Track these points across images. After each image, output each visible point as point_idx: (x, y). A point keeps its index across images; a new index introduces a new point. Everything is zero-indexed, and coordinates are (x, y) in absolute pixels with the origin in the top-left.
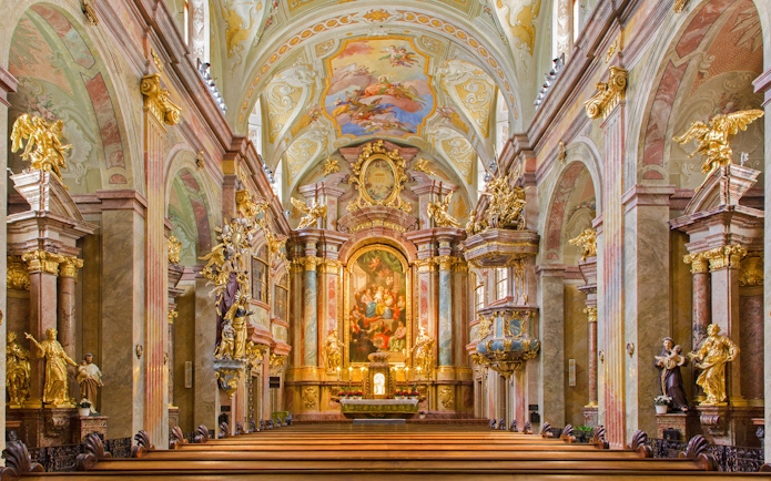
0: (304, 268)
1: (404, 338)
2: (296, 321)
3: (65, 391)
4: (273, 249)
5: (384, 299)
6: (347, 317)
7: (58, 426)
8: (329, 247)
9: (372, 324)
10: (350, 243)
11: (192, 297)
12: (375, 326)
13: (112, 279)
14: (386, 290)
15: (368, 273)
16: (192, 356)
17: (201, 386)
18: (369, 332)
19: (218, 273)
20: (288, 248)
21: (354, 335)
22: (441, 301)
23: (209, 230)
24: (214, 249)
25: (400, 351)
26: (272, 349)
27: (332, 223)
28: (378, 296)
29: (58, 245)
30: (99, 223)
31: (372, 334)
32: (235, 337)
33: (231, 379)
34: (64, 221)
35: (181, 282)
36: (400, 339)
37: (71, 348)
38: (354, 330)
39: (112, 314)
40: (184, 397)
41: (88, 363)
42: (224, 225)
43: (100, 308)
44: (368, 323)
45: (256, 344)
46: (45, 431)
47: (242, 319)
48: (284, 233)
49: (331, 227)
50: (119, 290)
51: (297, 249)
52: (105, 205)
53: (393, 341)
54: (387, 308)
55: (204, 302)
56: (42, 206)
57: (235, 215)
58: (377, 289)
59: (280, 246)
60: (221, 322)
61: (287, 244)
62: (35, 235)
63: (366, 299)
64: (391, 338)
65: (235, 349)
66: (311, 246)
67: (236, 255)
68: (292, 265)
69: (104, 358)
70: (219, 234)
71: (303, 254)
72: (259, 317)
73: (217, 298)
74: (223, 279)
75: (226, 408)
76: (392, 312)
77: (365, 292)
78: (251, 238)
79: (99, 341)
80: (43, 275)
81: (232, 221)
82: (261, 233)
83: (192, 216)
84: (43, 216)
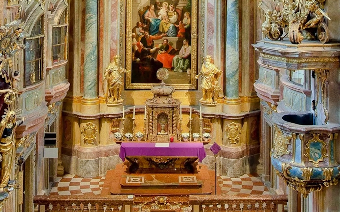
1: (189, 57)
2: (76, 46)
5: (169, 16)
6: (130, 34)
9: (155, 42)
12: (158, 44)
14: (171, 6)
18: (152, 50)
21: (137, 54)
22: (229, 28)
25: (184, 71)
28: (162, 12)
31: (155, 54)
36: (184, 59)
38: (136, 48)
44: (152, 41)
53: (178, 60)
54: (171, 25)
58: (161, 5)
63: (150, 16)
64: (175, 57)
76: (177, 29)
77: (148, 8)
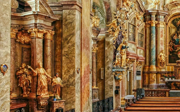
0: (150, 25)
3: (46, 90)
4: (138, 18)
6: (168, 45)
7: (43, 105)
8: (161, 17)
9: (177, 48)
10: (169, 15)
11: (104, 41)
12: (179, 48)
13: (66, 39)
15: (176, 27)
16: (104, 66)
17: (107, 78)
18: (176, 51)
19: (114, 31)
20: (144, 17)
21: (170, 52)
23: (111, 13)
24: (113, 21)
26: (137, 59)
27: (162, 7)
29: (43, 26)
30: (62, 15)
32: (121, 58)
33: (119, 75)
34: (45, 15)
35: (99, 35)
37: (49, 70)
38: (170, 50)
39: (67, 54)
40: (101, 82)
41: (57, 77)
42: (117, 11)
43: (61, 52)
44: (176, 47)
45: (130, 59)
46: (37, 108)
47: (124, 50)
48: (142, 11)
49: (161, 9)
50: (70, 44)
51: (148, 17)
52: (64, 7)
55: (108, 43)
56: (36, 9)
57: (121, 6)
59: (141, 17)
60: (115, 52)
61: (144, 16)
62: (33, 21)
65: (121, 63)
66: (154, 16)
67: (122, 23)
68: (146, 24)
69: (63, 74)
70: (115, 15)
71: (150, 19)
72: (131, 48)
73: (114, 42)
74: (116, 34)
75: (118, 87)
77: (175, 35)
78: (128, 15)
79: (62, 66)
80: (37, 39)
81: (120, 9)
82: (133, 13)
83: (104, 7)
84: (36, 13)
